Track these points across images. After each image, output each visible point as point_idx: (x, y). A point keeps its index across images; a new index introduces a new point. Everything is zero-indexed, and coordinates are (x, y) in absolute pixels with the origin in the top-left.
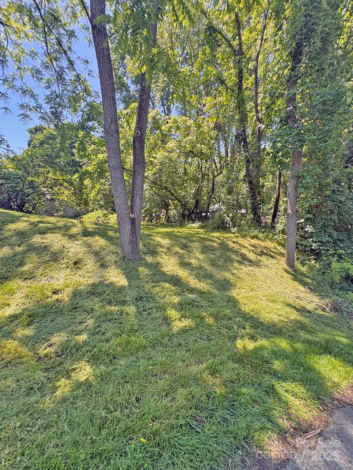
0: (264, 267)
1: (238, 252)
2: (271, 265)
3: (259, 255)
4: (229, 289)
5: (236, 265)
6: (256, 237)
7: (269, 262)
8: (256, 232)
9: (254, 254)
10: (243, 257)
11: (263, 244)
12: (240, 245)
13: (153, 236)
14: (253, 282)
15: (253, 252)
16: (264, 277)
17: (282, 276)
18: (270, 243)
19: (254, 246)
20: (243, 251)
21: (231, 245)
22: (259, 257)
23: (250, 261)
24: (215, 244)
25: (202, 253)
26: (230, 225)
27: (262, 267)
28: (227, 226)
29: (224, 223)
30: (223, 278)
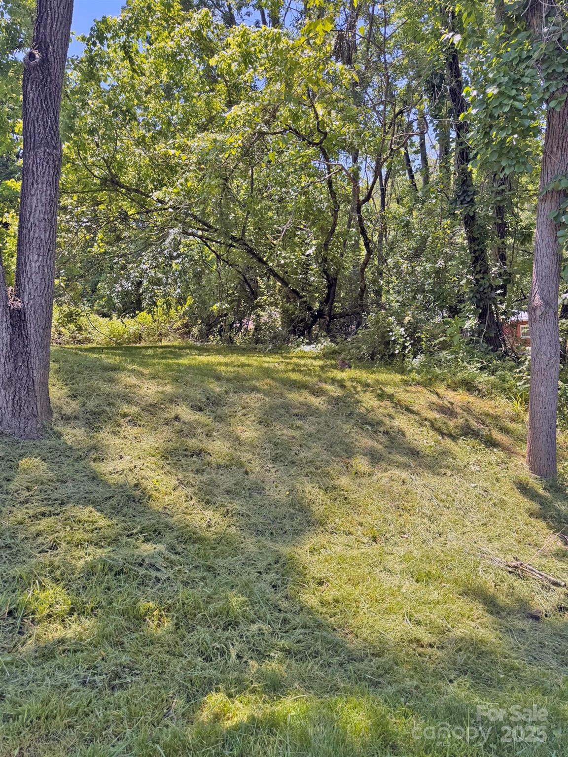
0: (449, 473)
1: (380, 423)
2: (474, 468)
3: (450, 436)
4: (297, 533)
5: (361, 464)
6: (469, 386)
7: (472, 460)
8: (472, 369)
9: (432, 433)
10: (392, 440)
11: (480, 405)
12: (397, 404)
13: (124, 369)
14: (389, 516)
15: (433, 426)
16: (435, 502)
17: (502, 501)
18: (504, 401)
19: (448, 411)
20: (401, 422)
21: (369, 400)
22: (448, 443)
23: (414, 453)
24: (316, 402)
25: (260, 423)
26: (404, 348)
27: (443, 471)
28: (397, 352)
29: (388, 343)
30: (291, 497)
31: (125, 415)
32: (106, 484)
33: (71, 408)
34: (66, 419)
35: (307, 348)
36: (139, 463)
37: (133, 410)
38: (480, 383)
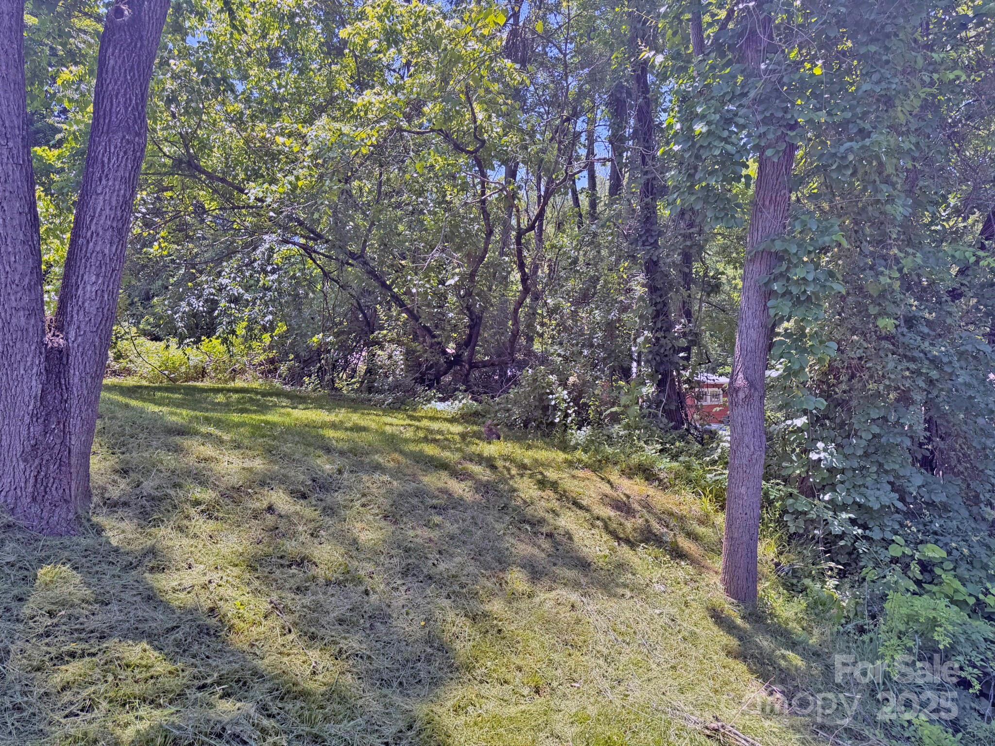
0: (628, 594)
1: (541, 521)
2: (658, 588)
3: (627, 541)
4: (435, 682)
5: (517, 579)
6: (647, 473)
7: (657, 573)
8: (651, 451)
9: (606, 537)
10: (556, 545)
11: (662, 500)
12: (563, 496)
13: (196, 433)
14: (555, 657)
15: (606, 527)
16: (612, 636)
17: (693, 633)
18: (690, 497)
19: (623, 507)
20: (568, 521)
21: (527, 489)
22: (624, 551)
23: (583, 565)
24: (459, 488)
25: (385, 517)
26: (567, 415)
27: (620, 591)
28: (557, 420)
29: (545, 408)
30: (427, 630)
31: (197, 503)
32: (167, 607)
33: (119, 489)
34: (112, 505)
35: (440, 406)
36: (215, 576)
37: (207, 495)
38: (660, 470)
